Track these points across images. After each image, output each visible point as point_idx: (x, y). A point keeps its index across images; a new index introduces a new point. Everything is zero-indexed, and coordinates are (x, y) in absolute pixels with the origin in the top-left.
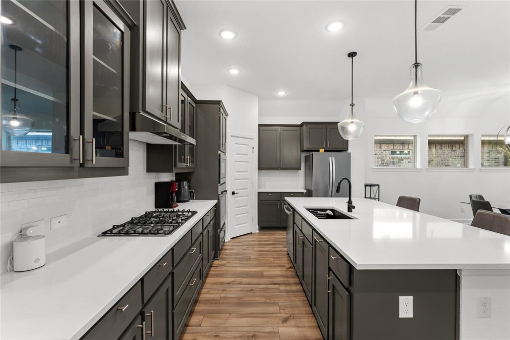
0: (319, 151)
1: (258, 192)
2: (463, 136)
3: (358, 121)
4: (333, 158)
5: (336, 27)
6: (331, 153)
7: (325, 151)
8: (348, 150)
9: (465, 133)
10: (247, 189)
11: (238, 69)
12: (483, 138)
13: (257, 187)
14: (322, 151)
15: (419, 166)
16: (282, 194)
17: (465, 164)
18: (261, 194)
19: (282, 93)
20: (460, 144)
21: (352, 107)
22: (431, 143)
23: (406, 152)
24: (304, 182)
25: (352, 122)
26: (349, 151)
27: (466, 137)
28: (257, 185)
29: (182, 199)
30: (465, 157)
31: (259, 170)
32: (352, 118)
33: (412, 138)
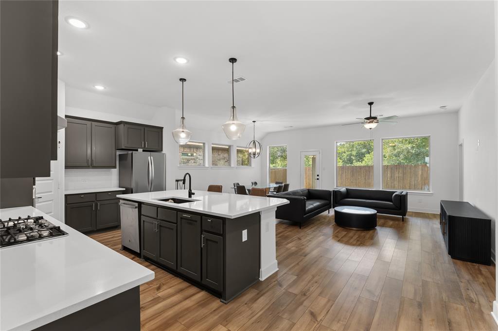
0: (137, 150)
1: (65, 195)
2: (228, 146)
3: (187, 131)
4: (152, 157)
5: (181, 61)
6: (149, 153)
7: (143, 151)
8: (162, 150)
9: (229, 144)
10: (51, 192)
12: (237, 148)
13: (64, 189)
14: (140, 150)
15: (207, 165)
16: (97, 194)
17: (230, 165)
18: (68, 197)
19: (100, 88)
20: (227, 151)
21: (183, 120)
22: (213, 149)
23: (195, 154)
24: (118, 182)
26: (164, 152)
27: (230, 146)
28: (64, 187)
30: (228, 161)
31: (65, 168)
32: (183, 129)
33: (202, 144)
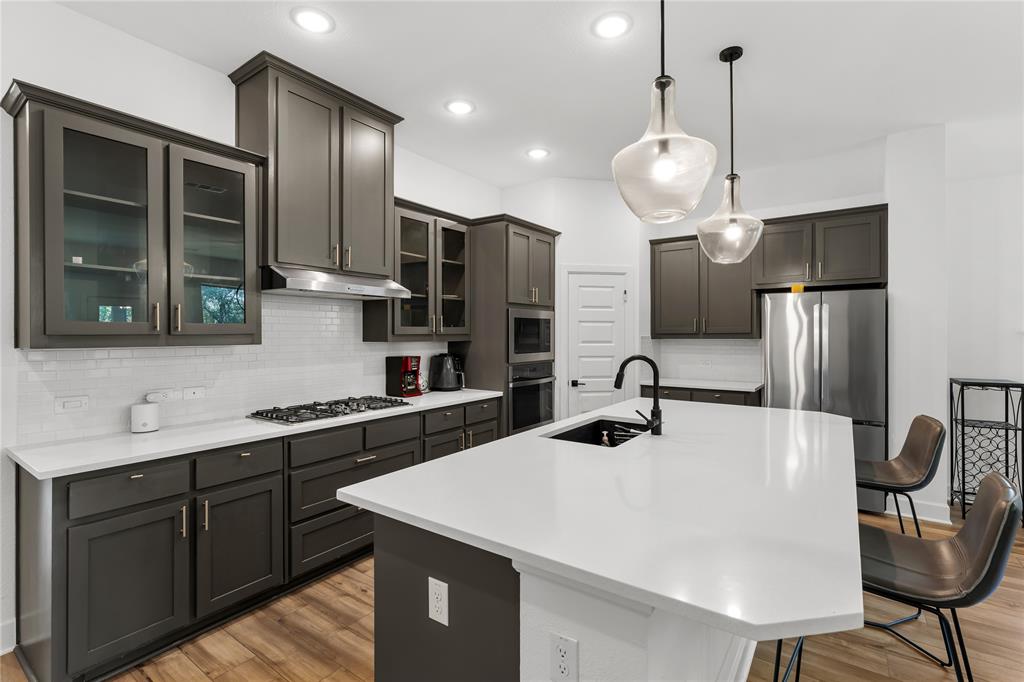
0: (789, 290)
1: (642, 386)
4: (825, 307)
6: (818, 294)
7: (808, 289)
10: (610, 377)
11: (545, 150)
14: (797, 288)
16: (695, 393)
18: (646, 389)
21: (732, 183)
25: (733, 221)
29: (445, 386)
32: (733, 212)
